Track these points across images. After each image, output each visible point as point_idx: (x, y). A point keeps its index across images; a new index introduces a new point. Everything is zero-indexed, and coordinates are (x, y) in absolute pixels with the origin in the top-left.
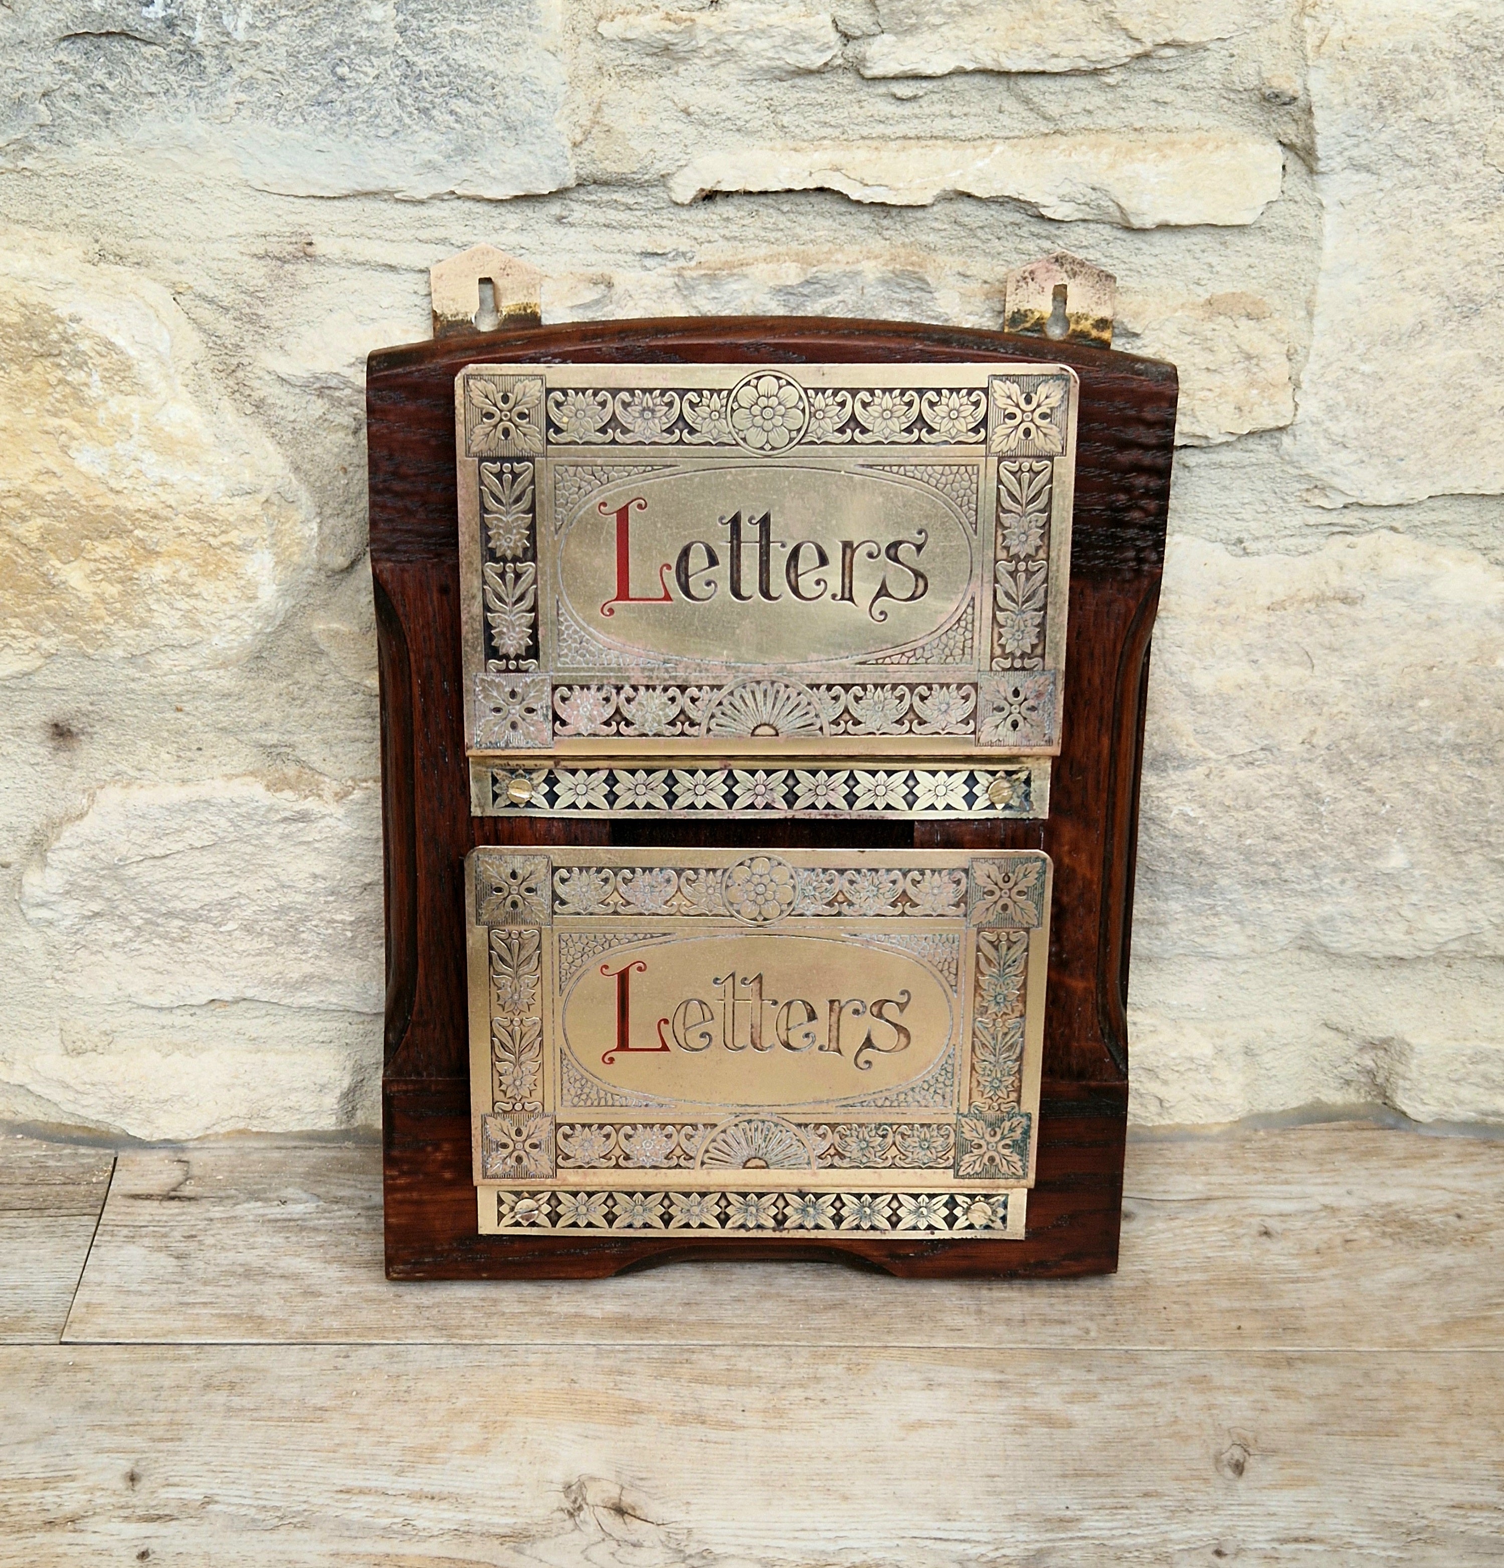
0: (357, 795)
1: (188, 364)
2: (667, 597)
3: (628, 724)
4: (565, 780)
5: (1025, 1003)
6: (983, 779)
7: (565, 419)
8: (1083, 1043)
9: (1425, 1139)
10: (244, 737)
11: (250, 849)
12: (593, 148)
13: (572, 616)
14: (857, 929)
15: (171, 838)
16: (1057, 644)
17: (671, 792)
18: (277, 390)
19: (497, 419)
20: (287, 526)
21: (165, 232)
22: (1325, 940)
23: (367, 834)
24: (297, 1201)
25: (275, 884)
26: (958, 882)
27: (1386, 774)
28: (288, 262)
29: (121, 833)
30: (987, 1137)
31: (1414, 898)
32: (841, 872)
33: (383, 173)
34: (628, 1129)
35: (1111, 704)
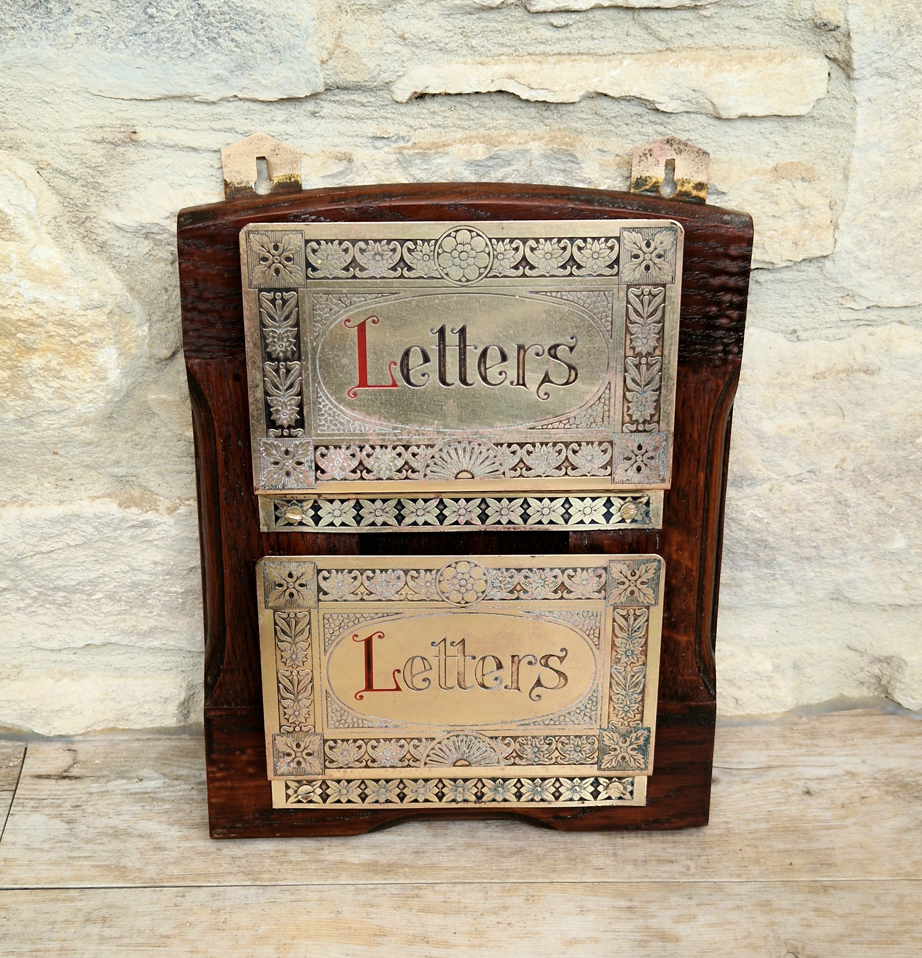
0: (183, 510)
1: (49, 218)
2: (394, 385)
3: (369, 471)
4: (326, 507)
5: (646, 656)
6: (617, 502)
7: (319, 262)
8: (686, 677)
9: (913, 721)
10: (103, 471)
11: (109, 545)
12: (336, 64)
13: (328, 398)
14: (530, 609)
15: (54, 540)
16: (668, 414)
17: (399, 514)
18: (115, 235)
19: (270, 262)
20: (126, 329)
21: (29, 125)
22: (849, 595)
23: (191, 535)
24: (150, 779)
25: (128, 568)
26: (600, 576)
27: (893, 487)
28: (120, 145)
29: (19, 537)
30: (620, 744)
31: (910, 568)
32: (519, 570)
33: (185, 83)
34: (374, 743)
35: (705, 451)
